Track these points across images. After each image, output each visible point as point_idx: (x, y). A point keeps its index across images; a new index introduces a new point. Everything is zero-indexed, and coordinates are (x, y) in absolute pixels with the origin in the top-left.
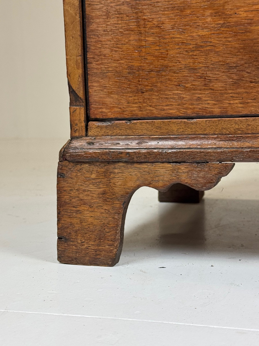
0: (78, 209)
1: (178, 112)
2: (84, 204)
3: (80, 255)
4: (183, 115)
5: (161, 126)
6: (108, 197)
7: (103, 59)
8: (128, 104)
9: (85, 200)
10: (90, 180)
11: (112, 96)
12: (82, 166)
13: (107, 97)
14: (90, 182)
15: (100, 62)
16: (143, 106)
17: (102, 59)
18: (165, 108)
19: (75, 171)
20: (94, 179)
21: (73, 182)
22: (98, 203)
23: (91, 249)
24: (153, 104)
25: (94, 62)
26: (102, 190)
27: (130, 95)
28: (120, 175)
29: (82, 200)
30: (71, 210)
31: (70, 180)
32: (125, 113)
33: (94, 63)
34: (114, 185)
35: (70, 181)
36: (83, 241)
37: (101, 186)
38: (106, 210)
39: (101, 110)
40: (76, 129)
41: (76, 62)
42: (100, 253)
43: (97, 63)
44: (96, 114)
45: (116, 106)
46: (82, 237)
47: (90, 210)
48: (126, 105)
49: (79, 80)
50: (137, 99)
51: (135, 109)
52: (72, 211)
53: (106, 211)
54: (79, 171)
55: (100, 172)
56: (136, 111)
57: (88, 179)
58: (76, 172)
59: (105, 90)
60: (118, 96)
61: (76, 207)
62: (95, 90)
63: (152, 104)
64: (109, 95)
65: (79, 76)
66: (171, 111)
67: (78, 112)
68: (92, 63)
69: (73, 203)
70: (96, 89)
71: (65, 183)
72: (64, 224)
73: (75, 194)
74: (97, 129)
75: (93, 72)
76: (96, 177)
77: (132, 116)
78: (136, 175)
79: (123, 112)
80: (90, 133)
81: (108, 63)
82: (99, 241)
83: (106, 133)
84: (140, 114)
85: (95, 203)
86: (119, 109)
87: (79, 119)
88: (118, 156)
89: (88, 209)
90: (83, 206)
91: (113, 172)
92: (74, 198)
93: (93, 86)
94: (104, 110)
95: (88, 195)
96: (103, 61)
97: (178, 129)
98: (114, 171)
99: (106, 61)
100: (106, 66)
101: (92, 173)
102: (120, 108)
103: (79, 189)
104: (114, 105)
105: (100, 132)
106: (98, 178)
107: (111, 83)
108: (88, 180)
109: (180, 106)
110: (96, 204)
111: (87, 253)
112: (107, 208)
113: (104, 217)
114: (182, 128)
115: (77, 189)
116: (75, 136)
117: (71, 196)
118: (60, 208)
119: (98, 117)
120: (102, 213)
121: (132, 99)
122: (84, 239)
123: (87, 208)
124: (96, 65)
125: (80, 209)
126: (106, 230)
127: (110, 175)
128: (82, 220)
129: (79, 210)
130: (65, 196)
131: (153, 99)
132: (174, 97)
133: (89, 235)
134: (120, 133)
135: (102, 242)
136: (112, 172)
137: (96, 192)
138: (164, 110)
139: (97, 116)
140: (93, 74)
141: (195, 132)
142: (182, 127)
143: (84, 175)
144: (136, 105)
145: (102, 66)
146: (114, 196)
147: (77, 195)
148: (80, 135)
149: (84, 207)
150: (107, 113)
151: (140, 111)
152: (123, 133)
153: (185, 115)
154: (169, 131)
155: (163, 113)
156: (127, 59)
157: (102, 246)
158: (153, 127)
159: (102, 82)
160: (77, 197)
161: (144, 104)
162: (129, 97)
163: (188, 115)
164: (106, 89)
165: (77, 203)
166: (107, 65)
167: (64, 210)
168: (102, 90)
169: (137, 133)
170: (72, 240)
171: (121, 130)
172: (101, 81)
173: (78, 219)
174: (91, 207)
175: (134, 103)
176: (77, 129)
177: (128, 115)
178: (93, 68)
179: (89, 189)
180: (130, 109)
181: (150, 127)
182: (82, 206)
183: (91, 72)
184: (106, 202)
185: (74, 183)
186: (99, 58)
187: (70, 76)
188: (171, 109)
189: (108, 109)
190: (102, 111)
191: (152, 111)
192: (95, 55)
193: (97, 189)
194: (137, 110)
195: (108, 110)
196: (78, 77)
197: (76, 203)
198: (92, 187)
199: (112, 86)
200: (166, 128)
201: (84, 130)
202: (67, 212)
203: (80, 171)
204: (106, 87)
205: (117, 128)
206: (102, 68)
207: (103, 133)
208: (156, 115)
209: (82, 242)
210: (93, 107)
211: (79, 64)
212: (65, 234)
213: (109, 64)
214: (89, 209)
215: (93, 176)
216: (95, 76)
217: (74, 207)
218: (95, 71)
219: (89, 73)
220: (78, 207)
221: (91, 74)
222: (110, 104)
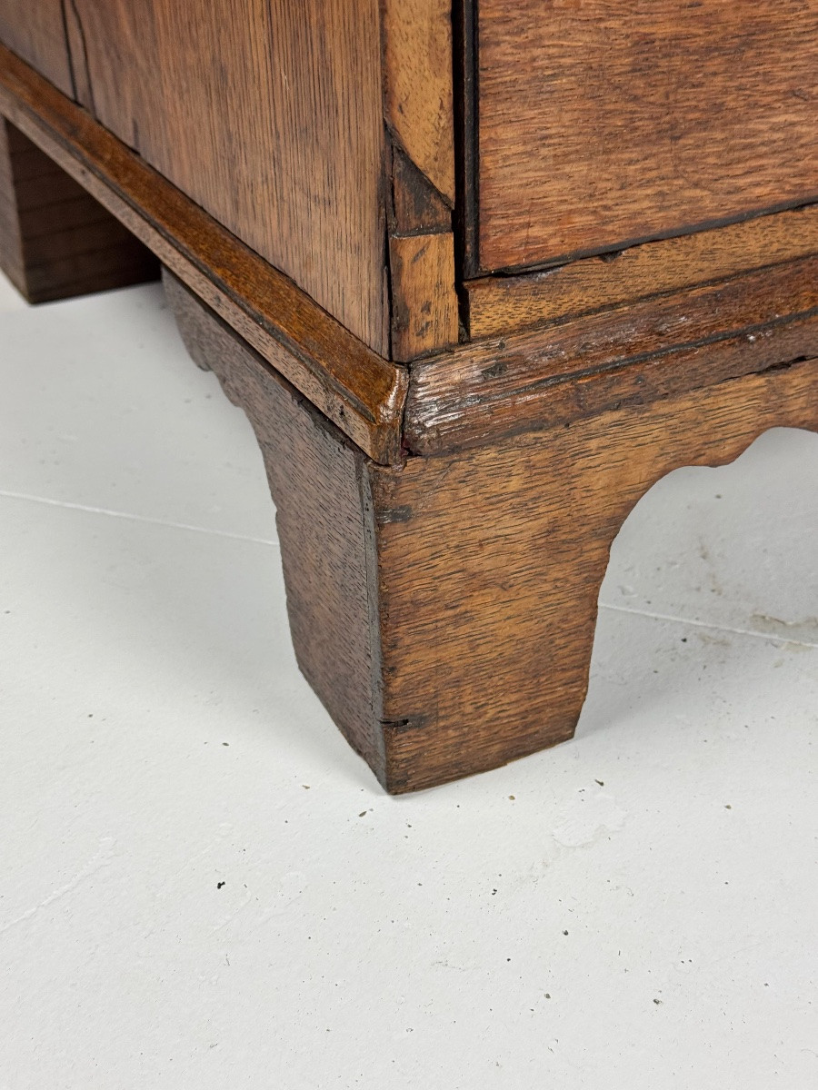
0: (462, 609)
1: (777, 191)
2: (485, 586)
3: (470, 750)
4: (792, 196)
5: (715, 246)
6: (564, 537)
7: (543, 19)
8: (624, 192)
9: (488, 573)
10: (502, 501)
11: (568, 169)
12: (474, 461)
13: (548, 176)
14: (505, 505)
15: (530, 34)
16: (670, 190)
17: (537, 19)
18: (741, 182)
19: (449, 484)
20: (517, 494)
21: (441, 526)
22: (532, 568)
23: (509, 716)
24: (706, 176)
25: (507, 38)
26: (544, 520)
27: (634, 156)
28: (605, 453)
29: (474, 575)
30: (437, 621)
31: (429, 524)
32: (610, 228)
33: (504, 42)
34: (584, 494)
35: (430, 527)
36: (483, 700)
37: (541, 510)
38: (557, 580)
39: (523, 233)
40: (424, 324)
41: (430, 46)
42: (537, 716)
43: (517, 39)
44: (507, 253)
45: (581, 206)
46: (478, 691)
47: (504, 600)
48: (617, 195)
49: (442, 123)
50: (654, 166)
51: (646, 204)
52: (439, 624)
53: (559, 584)
54: (464, 481)
55: (538, 465)
56: (649, 212)
57: (495, 501)
58: (454, 486)
59: (544, 151)
60: (589, 165)
61: (454, 604)
62: (506, 158)
63: (702, 177)
64: (558, 169)
65: (442, 107)
66: (758, 191)
67: (432, 255)
68: (498, 44)
69: (445, 594)
70: (508, 153)
71: (413, 539)
72: (414, 675)
73: (450, 563)
74: (501, 307)
75: (499, 80)
76: (525, 486)
77: (632, 232)
78: (659, 439)
79: (604, 224)
80: (475, 328)
81: (559, 38)
82: (535, 681)
83: (534, 313)
84: (659, 220)
85: (522, 571)
86: (591, 218)
87: (434, 282)
88: (606, 395)
89: (498, 598)
90: (478, 596)
91: (582, 453)
92: (446, 578)
93: (495, 141)
94: (535, 231)
95: (498, 553)
96: (541, 31)
97: (766, 245)
98: (587, 445)
99: (553, 29)
100: (551, 51)
101: (510, 475)
102: (594, 212)
103: (463, 544)
104: (572, 204)
105: (514, 312)
106: (530, 485)
107: (566, 118)
108: (498, 502)
109: (787, 167)
110: (523, 573)
111: (496, 733)
112: (560, 575)
113: (552, 605)
114: (778, 241)
115: (457, 546)
116: (422, 349)
117: (437, 574)
118: (397, 627)
119: (511, 261)
120: (544, 595)
121: (636, 170)
122: (483, 696)
123: (495, 596)
124: (515, 52)
125: (469, 608)
126: (557, 642)
127: (573, 465)
128: (476, 639)
129: (467, 612)
130: (416, 583)
131: (708, 156)
132: (772, 138)
133: (501, 679)
134: (582, 301)
135: (546, 680)
136: (577, 454)
137: (525, 534)
138: (739, 190)
139: (508, 260)
140: (501, 88)
141: (812, 245)
142: (778, 235)
143: (484, 490)
144: (649, 191)
145: (537, 52)
146: (583, 531)
147: (457, 564)
148: (441, 341)
149: (483, 595)
150: (545, 241)
151: (660, 211)
152: (592, 301)
153: (797, 195)
154: (738, 260)
155: (732, 204)
156: (631, 12)
157: (542, 695)
158: (691, 256)
159: (536, 120)
160: (459, 571)
161: (676, 182)
162: (629, 164)
163: (806, 195)
164: (549, 145)
165: (459, 590)
166: (554, 46)
167: (412, 630)
168: (530, 154)
169: (639, 288)
170: (442, 713)
171: (586, 288)
172: (531, 113)
173: (461, 641)
174: (505, 590)
175: (641, 186)
176: (427, 324)
177: (620, 234)
178: (498, 65)
179: (499, 533)
180: (628, 209)
181: (681, 258)
182: (476, 594)
183: (493, 81)
184: (560, 557)
185: (446, 527)
186: (525, 19)
187: (402, 112)
188: (758, 185)
189: (552, 222)
190: (528, 237)
191: (698, 201)
192: (509, 7)
193: (530, 523)
194: (650, 208)
195: (550, 230)
196: (438, 110)
197: (456, 591)
198: (509, 525)
199: (571, 131)
200: (731, 251)
201: (455, 320)
202: (424, 632)
203: (468, 479)
204: (546, 137)
205: (574, 287)
206: (534, 60)
207: (524, 315)
208: (711, 214)
209: (478, 708)
210: (495, 227)
211: (443, 51)
212: (419, 705)
213: (564, 37)
214: (502, 596)
215: (515, 484)
216: (508, 96)
217: (447, 608)
218: (508, 76)
219: (484, 90)
220: (463, 601)
221: (493, 91)
222: (558, 205)
